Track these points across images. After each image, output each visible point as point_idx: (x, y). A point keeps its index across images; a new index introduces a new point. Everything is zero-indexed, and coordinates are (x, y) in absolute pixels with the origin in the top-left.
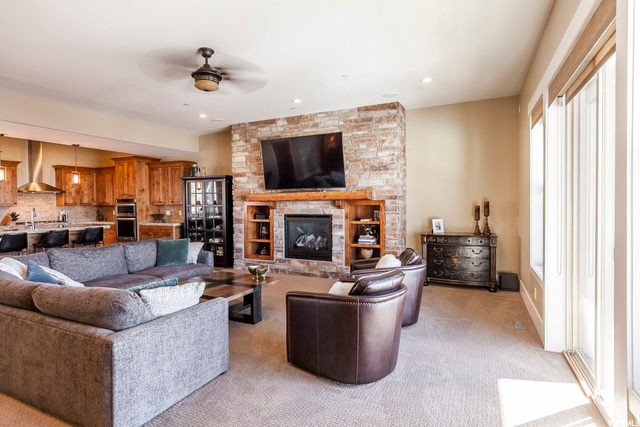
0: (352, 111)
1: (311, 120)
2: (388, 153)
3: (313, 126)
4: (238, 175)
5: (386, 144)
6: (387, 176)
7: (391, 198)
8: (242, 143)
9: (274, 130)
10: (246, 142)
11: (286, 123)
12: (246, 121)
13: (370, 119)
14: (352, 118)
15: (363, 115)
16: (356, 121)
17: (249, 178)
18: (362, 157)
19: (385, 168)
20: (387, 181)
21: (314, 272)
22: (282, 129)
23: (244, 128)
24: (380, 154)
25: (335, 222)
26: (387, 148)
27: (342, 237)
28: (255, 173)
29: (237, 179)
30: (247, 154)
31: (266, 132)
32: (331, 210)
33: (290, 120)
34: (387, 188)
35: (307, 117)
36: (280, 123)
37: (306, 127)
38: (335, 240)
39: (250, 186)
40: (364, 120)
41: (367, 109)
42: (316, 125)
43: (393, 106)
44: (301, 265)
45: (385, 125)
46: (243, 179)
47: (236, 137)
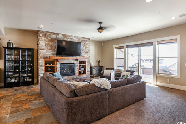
0: (80, 37)
1: (70, 37)
2: (88, 49)
3: (70, 39)
4: (42, 49)
5: (87, 47)
6: (87, 54)
7: (88, 59)
8: (44, 38)
9: (58, 36)
10: (46, 38)
11: (62, 35)
12: (46, 31)
13: (84, 41)
14: (80, 39)
15: (83, 39)
16: (81, 40)
17: (47, 51)
18: (83, 49)
19: (87, 52)
20: (87, 55)
21: (70, 79)
22: (60, 37)
23: (45, 33)
24: (86, 49)
25: (76, 65)
26: (88, 48)
27: (78, 69)
28: (49, 49)
29: (41, 51)
30: (46, 42)
31: (54, 36)
32: (75, 62)
33: (63, 35)
34: (88, 57)
35: (69, 36)
36: (60, 35)
37: (69, 38)
38: (76, 70)
39: (47, 54)
40: (83, 40)
41: (84, 38)
42: (72, 39)
43: (89, 39)
44: (66, 78)
45: (87, 43)
46: (44, 51)
47: (41, 35)
